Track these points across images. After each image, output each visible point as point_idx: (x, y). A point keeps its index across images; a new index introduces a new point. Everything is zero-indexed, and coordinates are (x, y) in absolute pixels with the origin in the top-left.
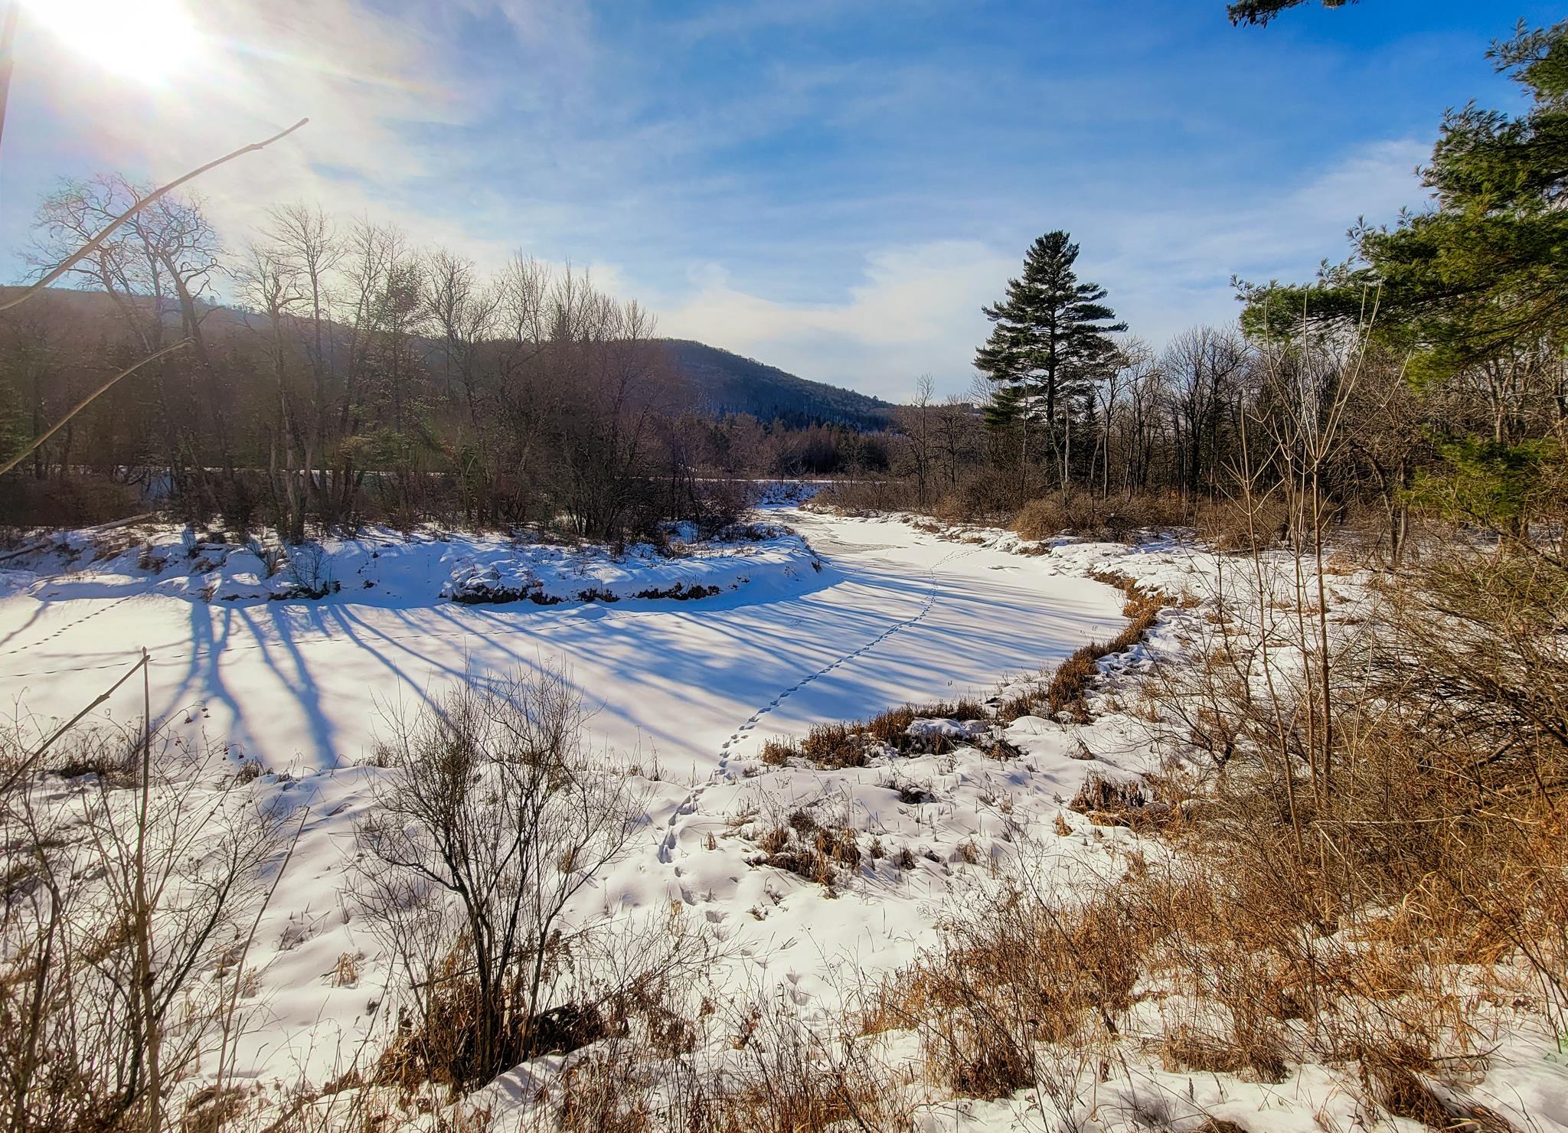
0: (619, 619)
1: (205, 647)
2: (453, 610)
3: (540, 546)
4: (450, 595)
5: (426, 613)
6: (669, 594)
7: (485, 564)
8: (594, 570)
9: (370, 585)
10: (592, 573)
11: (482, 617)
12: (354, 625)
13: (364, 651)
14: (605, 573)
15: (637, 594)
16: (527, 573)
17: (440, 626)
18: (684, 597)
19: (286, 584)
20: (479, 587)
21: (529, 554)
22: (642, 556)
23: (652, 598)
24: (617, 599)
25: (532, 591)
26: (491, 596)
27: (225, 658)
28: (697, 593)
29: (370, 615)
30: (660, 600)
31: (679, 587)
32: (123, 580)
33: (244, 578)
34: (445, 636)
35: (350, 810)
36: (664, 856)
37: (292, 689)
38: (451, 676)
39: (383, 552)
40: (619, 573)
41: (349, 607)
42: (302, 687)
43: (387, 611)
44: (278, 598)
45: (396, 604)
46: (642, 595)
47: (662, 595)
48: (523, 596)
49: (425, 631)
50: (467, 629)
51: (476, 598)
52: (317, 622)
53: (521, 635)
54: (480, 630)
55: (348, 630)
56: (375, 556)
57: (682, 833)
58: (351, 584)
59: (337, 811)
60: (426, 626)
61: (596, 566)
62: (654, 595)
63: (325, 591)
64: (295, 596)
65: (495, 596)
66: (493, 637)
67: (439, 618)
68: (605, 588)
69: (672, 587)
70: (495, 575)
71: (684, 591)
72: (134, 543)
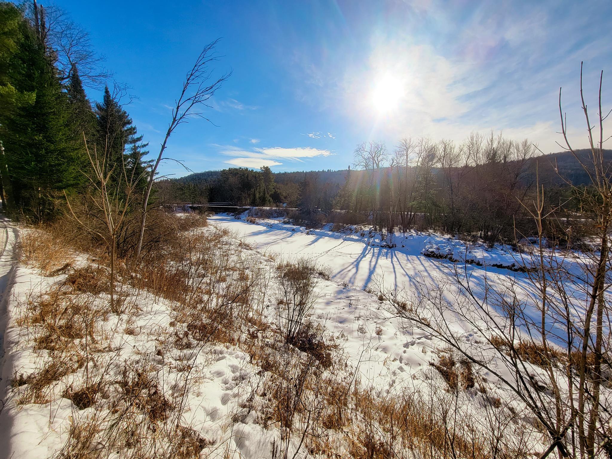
0: (478, 273)
1: (362, 255)
2: (422, 258)
3: (458, 241)
4: (424, 253)
5: (414, 257)
6: (508, 267)
7: (437, 244)
8: (475, 252)
9: (403, 247)
10: (474, 253)
11: (430, 262)
12: (394, 257)
13: (391, 264)
14: (479, 254)
15: (492, 264)
16: (449, 250)
17: (415, 262)
18: (516, 270)
19: (384, 243)
20: (432, 252)
21: (453, 243)
22: (502, 250)
23: (499, 267)
24: (481, 265)
25: (449, 256)
26: (435, 255)
27: (364, 259)
28: (523, 270)
29: (400, 255)
30: (502, 269)
31: (514, 265)
32: (357, 238)
33: (377, 241)
34: (415, 265)
35: (351, 298)
36: (406, 345)
37: (370, 269)
38: (407, 276)
39: (409, 237)
40: (486, 255)
41: (396, 252)
42: (372, 269)
43: (405, 255)
44: (382, 247)
45: (407, 253)
46: (494, 265)
47: (504, 267)
48: (446, 257)
49: (410, 262)
50: (422, 264)
51: (430, 255)
52: (386, 255)
53: (437, 270)
54: (426, 265)
55: (392, 258)
56: (407, 238)
57: (418, 343)
58: (399, 246)
59: (348, 298)
60: (411, 261)
61: (477, 251)
62: (500, 266)
63: (393, 247)
64: (386, 247)
65: (437, 256)
66: (428, 269)
67: (417, 259)
68: (477, 260)
69: (510, 264)
70: (438, 249)
71: (516, 267)
72: (361, 229)
